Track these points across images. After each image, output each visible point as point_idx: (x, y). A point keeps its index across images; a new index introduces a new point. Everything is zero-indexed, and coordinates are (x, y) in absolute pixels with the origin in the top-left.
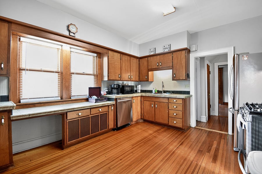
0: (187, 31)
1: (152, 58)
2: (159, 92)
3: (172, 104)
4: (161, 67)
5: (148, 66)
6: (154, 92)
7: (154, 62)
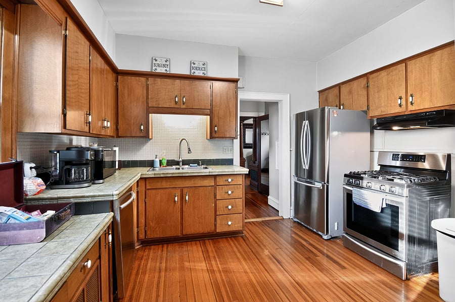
0: (239, 48)
1: (159, 80)
2: (171, 163)
3: (222, 188)
4: (184, 107)
5: (147, 98)
6: (157, 164)
7: (166, 92)
